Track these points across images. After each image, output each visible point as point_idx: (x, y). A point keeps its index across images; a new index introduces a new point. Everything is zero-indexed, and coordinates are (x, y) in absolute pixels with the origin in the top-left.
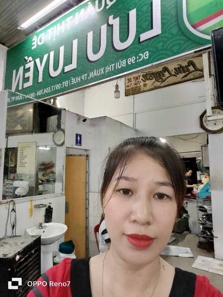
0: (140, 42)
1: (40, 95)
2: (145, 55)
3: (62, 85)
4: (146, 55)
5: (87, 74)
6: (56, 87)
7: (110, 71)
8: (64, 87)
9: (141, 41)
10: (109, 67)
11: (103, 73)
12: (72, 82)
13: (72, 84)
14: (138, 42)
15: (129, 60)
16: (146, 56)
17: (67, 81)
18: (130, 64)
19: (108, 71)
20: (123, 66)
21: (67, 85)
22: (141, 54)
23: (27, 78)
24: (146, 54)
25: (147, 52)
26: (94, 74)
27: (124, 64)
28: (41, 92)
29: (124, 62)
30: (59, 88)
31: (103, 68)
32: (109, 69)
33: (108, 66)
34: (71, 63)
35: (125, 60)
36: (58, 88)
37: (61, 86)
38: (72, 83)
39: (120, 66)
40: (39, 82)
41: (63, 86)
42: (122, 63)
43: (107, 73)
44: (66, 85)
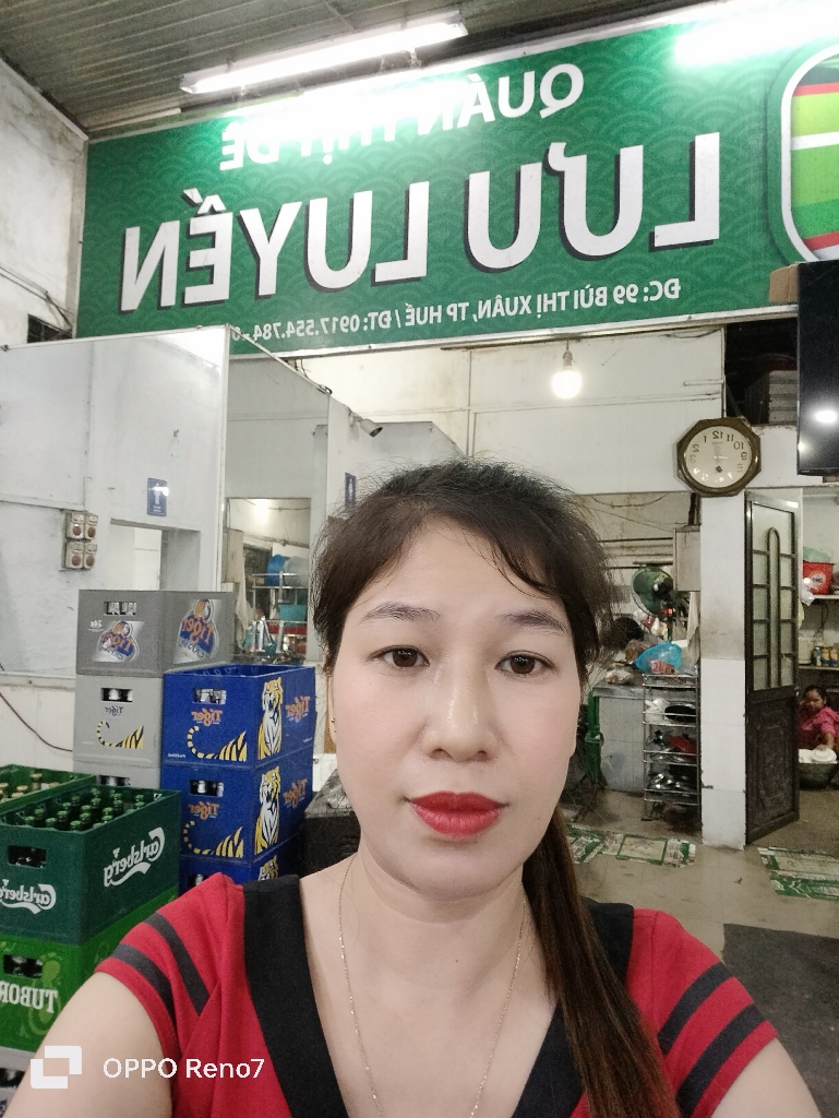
0: (652, 248)
1: (266, 338)
2: (670, 287)
3: (366, 320)
4: (671, 289)
5: (467, 304)
6: (338, 324)
7: (554, 309)
8: (373, 327)
9: (656, 244)
10: (550, 298)
11: (529, 312)
12: (408, 317)
13: (407, 324)
14: (647, 248)
15: (619, 292)
16: (672, 292)
17: (388, 313)
18: (622, 302)
19: (545, 310)
20: (598, 303)
21: (388, 326)
22: (658, 284)
23: (199, 269)
24: (673, 285)
25: (676, 281)
26: (496, 310)
27: (601, 300)
28: (272, 331)
29: (601, 292)
30: (354, 330)
31: (529, 297)
32: (550, 302)
33: (545, 295)
34: (405, 258)
35: (605, 289)
36: (348, 327)
37: (362, 324)
38: (409, 320)
39: (587, 301)
40: (261, 293)
41: (369, 324)
42: (595, 297)
43: (542, 313)
44: (384, 323)
